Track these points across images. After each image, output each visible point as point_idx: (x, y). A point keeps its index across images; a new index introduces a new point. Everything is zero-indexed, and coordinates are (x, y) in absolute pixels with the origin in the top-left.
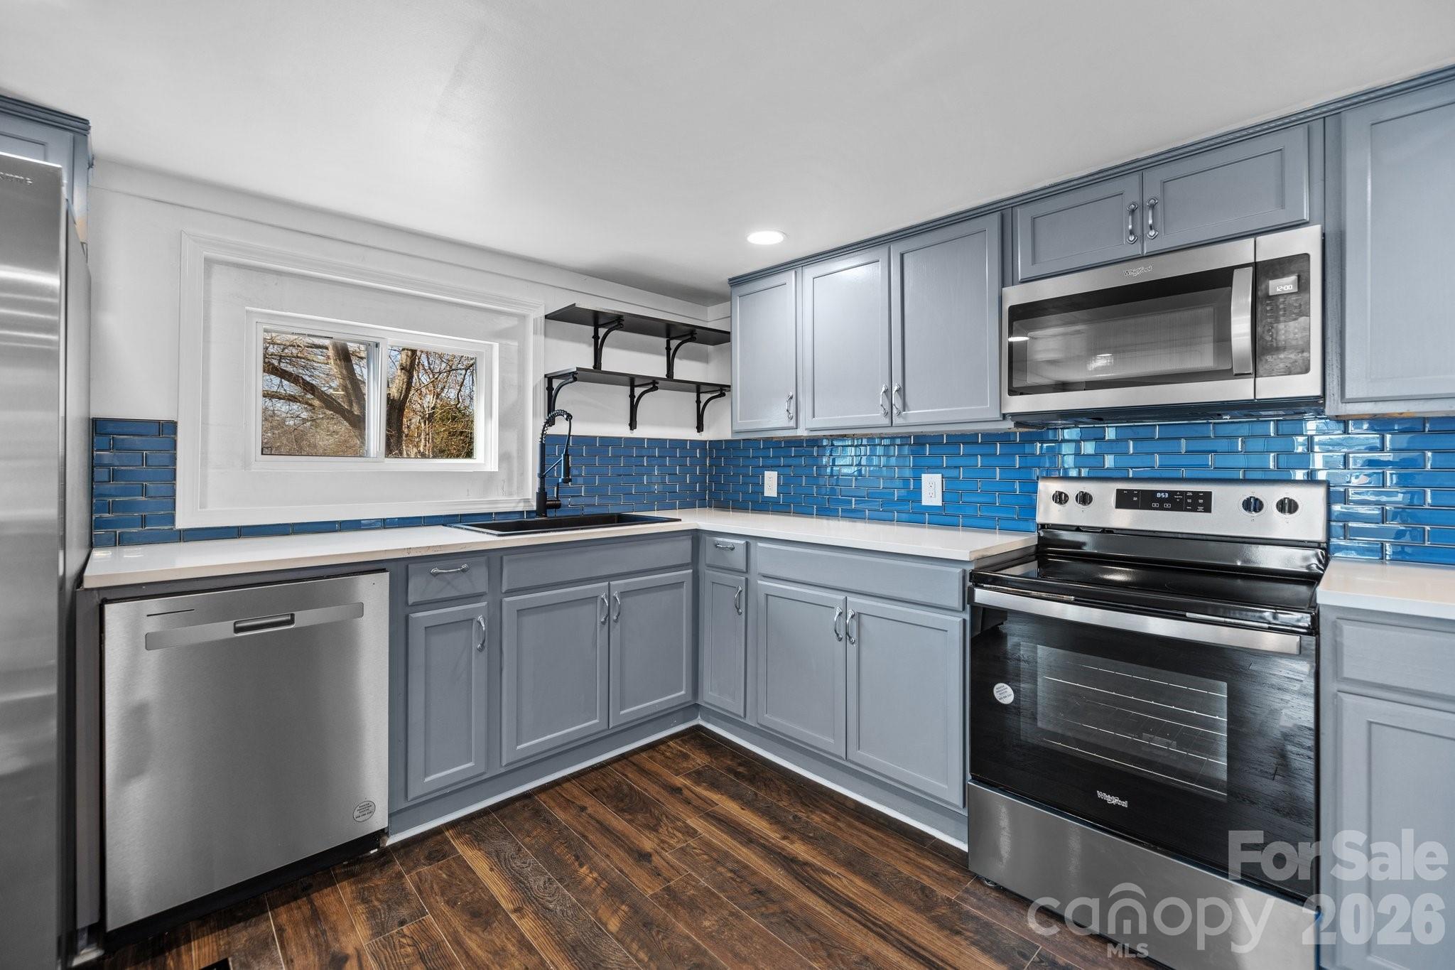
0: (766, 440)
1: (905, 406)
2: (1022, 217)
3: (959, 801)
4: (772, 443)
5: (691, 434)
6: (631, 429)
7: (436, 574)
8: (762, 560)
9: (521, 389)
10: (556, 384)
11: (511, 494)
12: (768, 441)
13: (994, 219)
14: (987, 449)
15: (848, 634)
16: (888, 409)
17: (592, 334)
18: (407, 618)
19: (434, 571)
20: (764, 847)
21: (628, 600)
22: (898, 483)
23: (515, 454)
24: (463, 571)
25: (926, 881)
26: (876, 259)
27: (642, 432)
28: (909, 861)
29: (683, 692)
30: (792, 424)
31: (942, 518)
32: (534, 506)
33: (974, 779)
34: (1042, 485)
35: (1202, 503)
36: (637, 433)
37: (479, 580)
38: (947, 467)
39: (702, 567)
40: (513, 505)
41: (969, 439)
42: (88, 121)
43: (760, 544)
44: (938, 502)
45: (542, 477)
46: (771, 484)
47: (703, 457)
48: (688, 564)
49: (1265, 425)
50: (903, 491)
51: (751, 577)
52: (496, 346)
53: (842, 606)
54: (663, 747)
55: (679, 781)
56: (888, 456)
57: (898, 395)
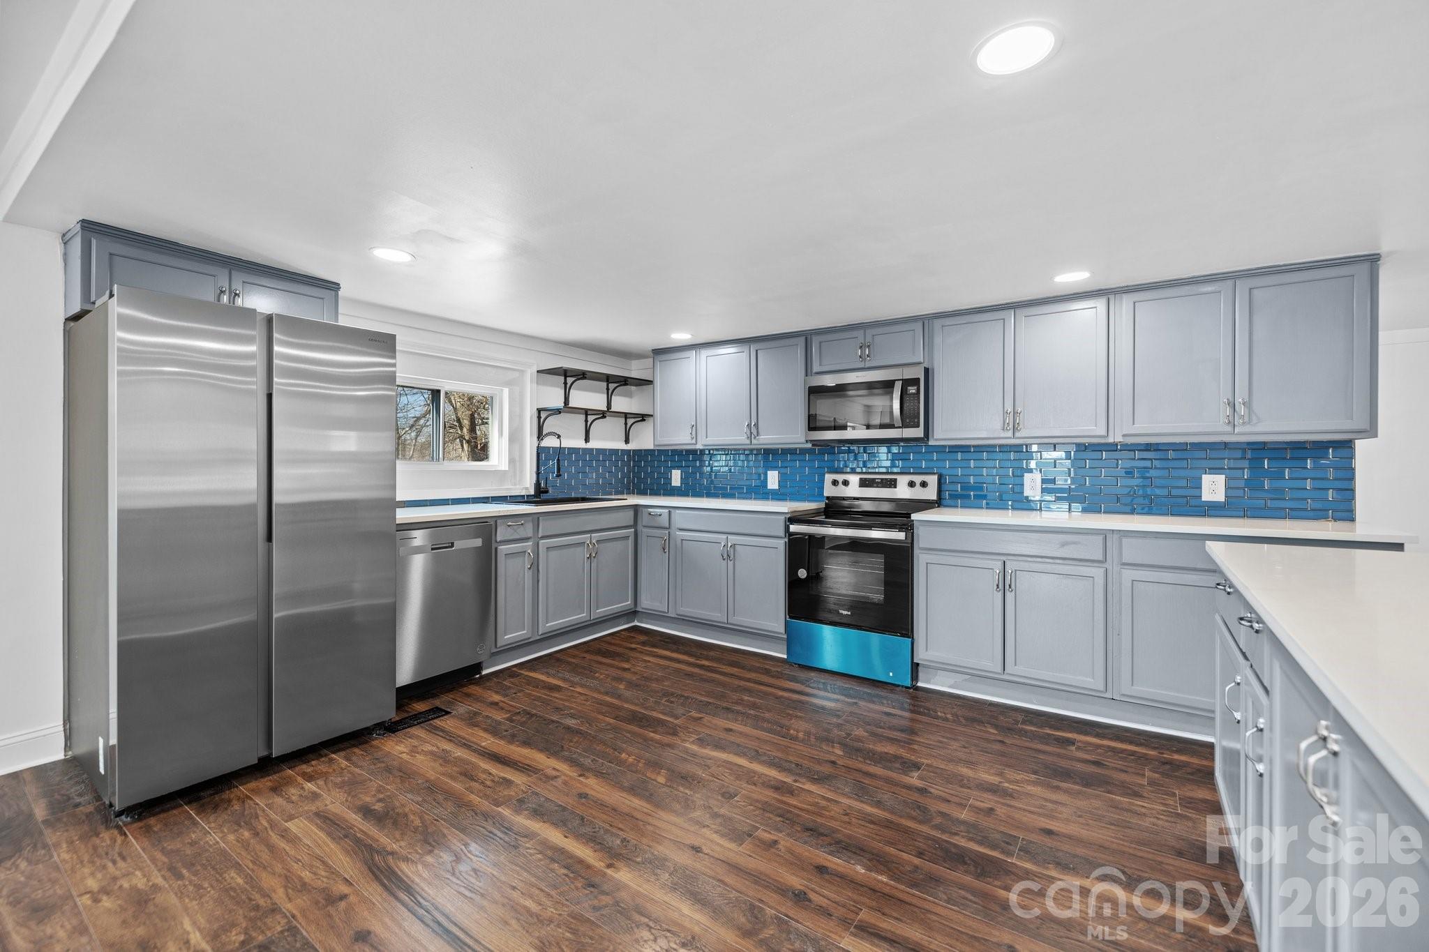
0: (673, 451)
1: (758, 434)
2: (815, 341)
3: (782, 630)
4: (677, 452)
5: (621, 445)
6: (586, 442)
7: (509, 526)
8: (679, 519)
9: (521, 416)
10: (543, 415)
11: (515, 485)
12: (675, 452)
13: (803, 339)
14: (801, 457)
15: (729, 555)
16: (749, 435)
17: (563, 381)
18: (496, 549)
19: (510, 524)
20: (686, 663)
21: (602, 545)
22: (755, 477)
23: (517, 458)
24: (522, 524)
25: (767, 667)
26: (743, 350)
27: (594, 444)
28: (759, 662)
29: (629, 603)
30: (694, 441)
31: (777, 496)
32: (532, 492)
33: (790, 618)
34: (827, 476)
35: (892, 484)
36: (590, 445)
37: (528, 530)
38: (781, 467)
39: (640, 528)
40: (519, 491)
41: (792, 452)
42: (338, 284)
43: (677, 511)
44: (776, 487)
45: (538, 473)
46: (676, 477)
47: (629, 461)
48: (631, 526)
49: (920, 447)
50: (758, 481)
51: (671, 531)
52: (506, 391)
53: (725, 541)
54: (618, 635)
55: (633, 646)
56: (748, 461)
57: (754, 429)
